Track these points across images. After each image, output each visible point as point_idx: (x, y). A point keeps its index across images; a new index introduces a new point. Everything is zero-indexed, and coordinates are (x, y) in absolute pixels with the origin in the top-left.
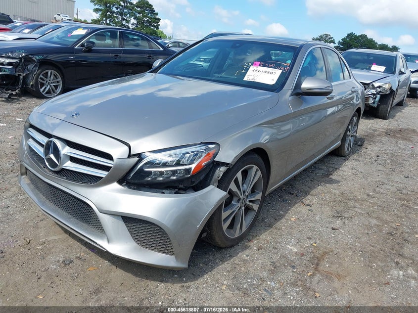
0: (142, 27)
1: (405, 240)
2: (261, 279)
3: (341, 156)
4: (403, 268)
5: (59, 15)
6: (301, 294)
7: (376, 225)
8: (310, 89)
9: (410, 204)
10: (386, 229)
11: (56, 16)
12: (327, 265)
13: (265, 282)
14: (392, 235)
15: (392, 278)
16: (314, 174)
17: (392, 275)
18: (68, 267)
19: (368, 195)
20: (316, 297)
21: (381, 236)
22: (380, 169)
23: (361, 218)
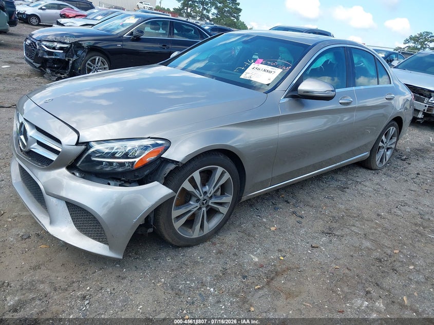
0: (221, 17)
1: (394, 270)
2: (202, 283)
3: (371, 169)
4: (372, 299)
5: (142, 3)
6: (235, 305)
7: (367, 248)
8: (307, 92)
9: (426, 232)
10: (376, 254)
11: (138, 4)
12: (283, 282)
13: (205, 287)
14: (380, 261)
15: (351, 308)
16: (327, 185)
17: (353, 304)
18: (23, 242)
19: (378, 215)
20: (250, 311)
21: (366, 261)
22: (412, 188)
23: (355, 238)
